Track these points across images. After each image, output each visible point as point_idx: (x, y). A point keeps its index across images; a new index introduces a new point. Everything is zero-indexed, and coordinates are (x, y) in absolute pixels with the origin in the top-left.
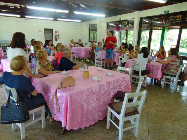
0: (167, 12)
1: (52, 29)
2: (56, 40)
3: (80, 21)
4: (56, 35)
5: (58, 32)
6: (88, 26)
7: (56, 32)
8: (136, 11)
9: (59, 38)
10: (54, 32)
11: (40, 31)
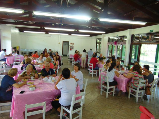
0: (152, 31)
1: (69, 42)
2: (71, 50)
3: (89, 36)
4: (71, 46)
5: (73, 44)
6: (96, 39)
7: (71, 44)
8: (128, 30)
9: (73, 49)
10: (70, 44)
11: (59, 43)
